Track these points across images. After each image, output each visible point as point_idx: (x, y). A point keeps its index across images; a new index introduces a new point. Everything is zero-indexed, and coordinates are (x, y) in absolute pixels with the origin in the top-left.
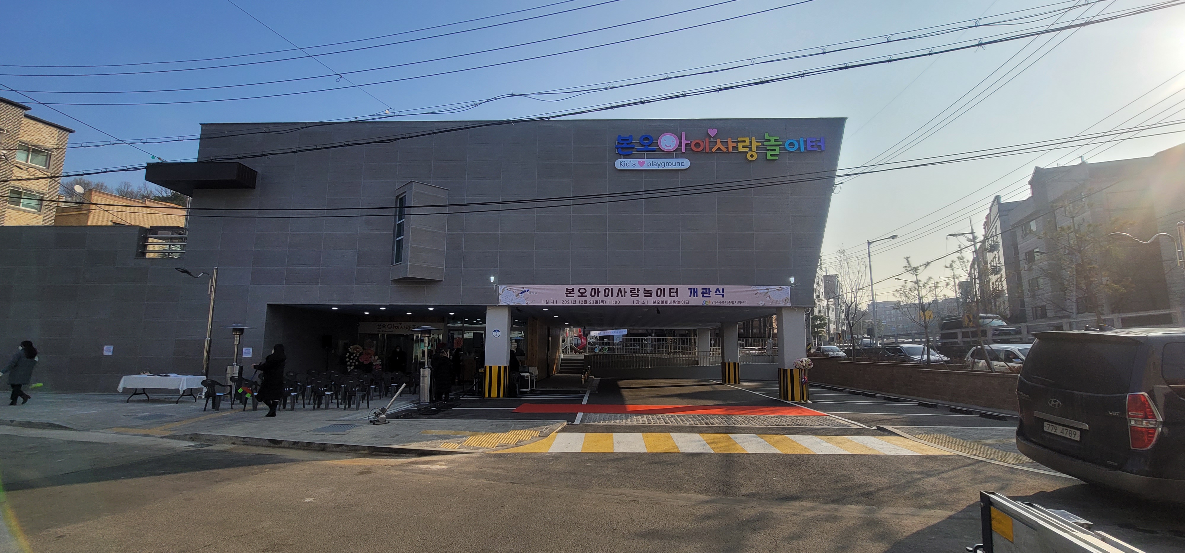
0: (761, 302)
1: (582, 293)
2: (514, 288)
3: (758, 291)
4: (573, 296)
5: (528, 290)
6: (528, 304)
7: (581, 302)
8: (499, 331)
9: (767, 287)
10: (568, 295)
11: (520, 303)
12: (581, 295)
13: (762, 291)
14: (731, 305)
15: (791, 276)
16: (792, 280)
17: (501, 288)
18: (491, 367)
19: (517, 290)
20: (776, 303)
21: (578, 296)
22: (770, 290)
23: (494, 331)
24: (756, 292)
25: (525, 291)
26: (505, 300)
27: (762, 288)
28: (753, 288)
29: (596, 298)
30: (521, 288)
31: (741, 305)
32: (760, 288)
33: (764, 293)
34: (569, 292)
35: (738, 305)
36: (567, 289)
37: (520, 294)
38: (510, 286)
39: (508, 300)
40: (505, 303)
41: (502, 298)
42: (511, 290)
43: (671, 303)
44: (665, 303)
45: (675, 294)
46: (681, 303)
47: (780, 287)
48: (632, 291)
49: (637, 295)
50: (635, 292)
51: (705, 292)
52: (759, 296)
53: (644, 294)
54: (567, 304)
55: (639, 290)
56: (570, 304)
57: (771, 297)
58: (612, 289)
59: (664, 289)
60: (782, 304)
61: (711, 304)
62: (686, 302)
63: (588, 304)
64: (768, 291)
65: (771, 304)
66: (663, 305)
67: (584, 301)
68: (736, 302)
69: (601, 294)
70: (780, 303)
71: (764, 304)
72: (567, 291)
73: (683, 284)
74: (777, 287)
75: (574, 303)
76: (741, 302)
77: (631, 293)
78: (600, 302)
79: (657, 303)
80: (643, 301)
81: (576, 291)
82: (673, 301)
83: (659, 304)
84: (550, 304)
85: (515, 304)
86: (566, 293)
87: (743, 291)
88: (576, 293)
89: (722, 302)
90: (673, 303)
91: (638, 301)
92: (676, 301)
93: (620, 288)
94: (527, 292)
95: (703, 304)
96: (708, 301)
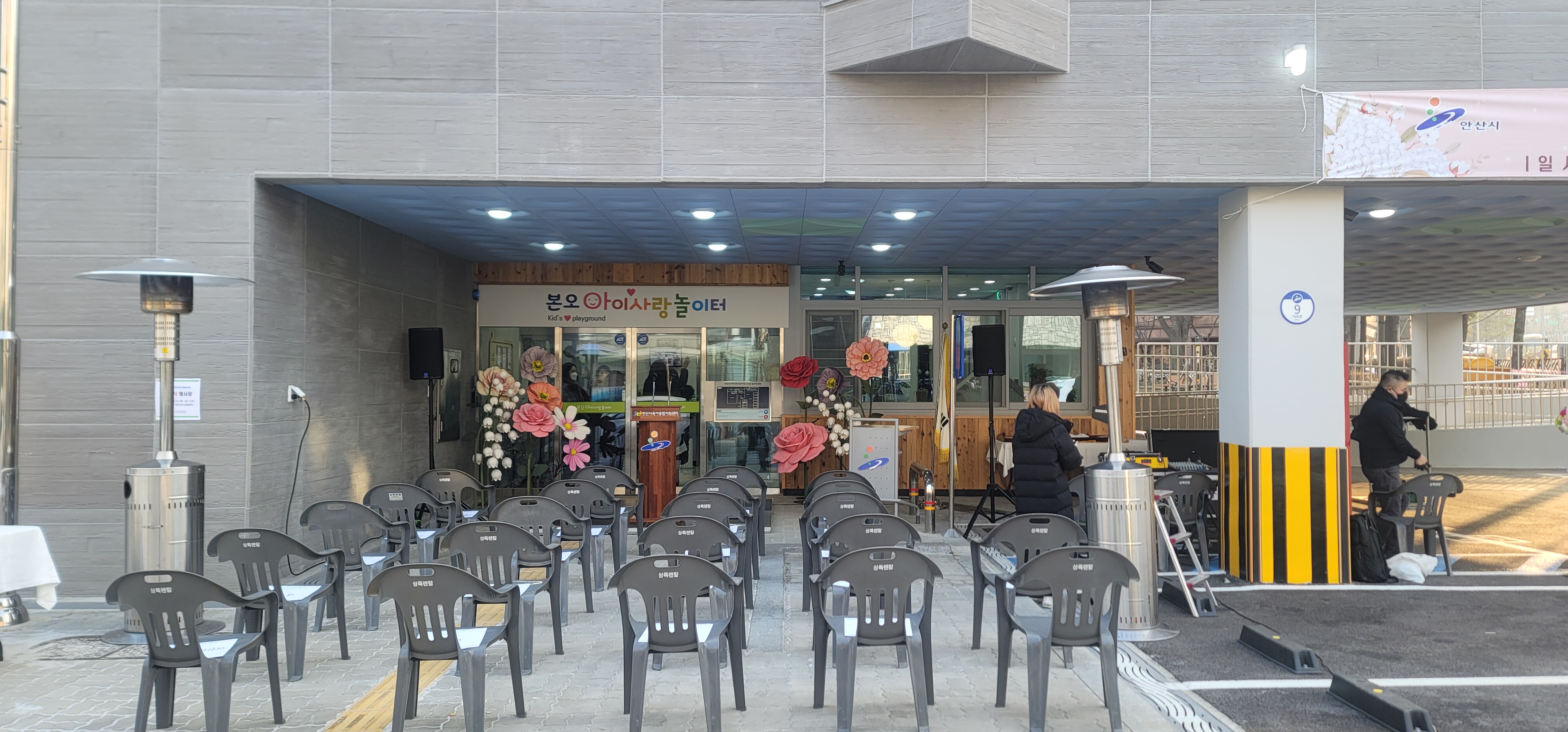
2: (1393, 103)
5: (1459, 113)
6: (1462, 174)
8: (1306, 296)
11: (1425, 168)
17: (1332, 102)
18: (1278, 455)
19: (1409, 111)
23: (1288, 296)
25: (1442, 117)
26: (1354, 158)
30: (1424, 101)
38: (1372, 93)
39: (1366, 160)
40: (1353, 168)
41: (1338, 150)
42: (1381, 112)
84: (1557, 173)
85: (1399, 174)
94: (1453, 119)
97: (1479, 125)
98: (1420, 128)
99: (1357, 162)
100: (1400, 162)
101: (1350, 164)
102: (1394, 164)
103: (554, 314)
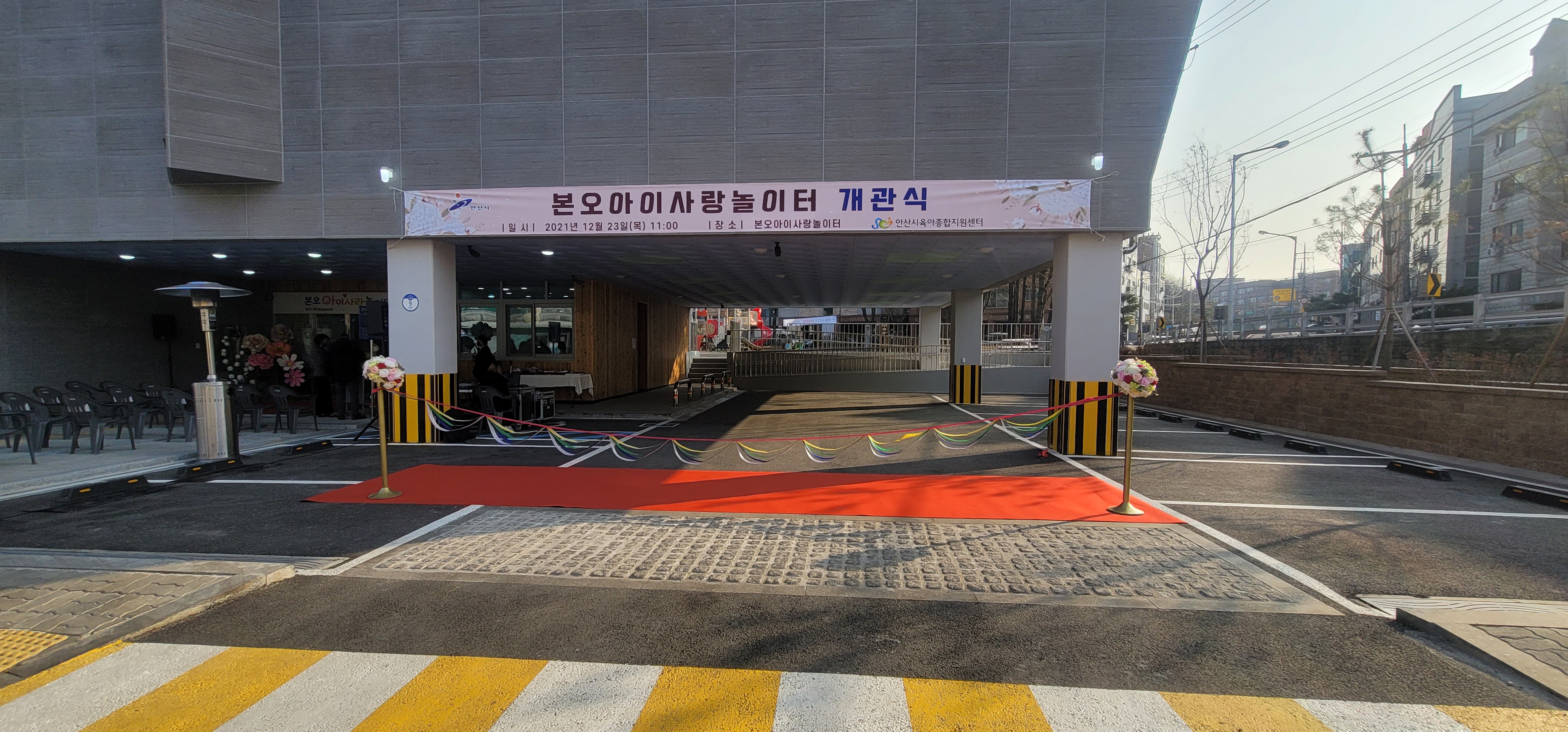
0: (1016, 220)
1: (592, 206)
2: (437, 197)
3: (1011, 194)
4: (571, 213)
5: (469, 201)
6: (471, 233)
7: (588, 227)
9: (1034, 183)
10: (560, 210)
11: (453, 231)
12: (587, 209)
13: (1020, 193)
14: (943, 228)
15: (1094, 153)
16: (1098, 162)
17: (409, 196)
19: (445, 200)
20: (1054, 222)
21: (583, 213)
22: (1040, 190)
24: (1005, 196)
25: (461, 204)
26: (419, 225)
27: (1021, 186)
28: (1000, 184)
29: (622, 217)
30: (451, 196)
31: (968, 228)
32: (1015, 186)
33: (1025, 199)
34: (562, 203)
35: (960, 228)
36: (556, 197)
37: (452, 209)
38: (428, 191)
39: (425, 226)
40: (419, 230)
41: (412, 221)
42: (432, 201)
43: (798, 225)
44: (782, 226)
45: (808, 204)
46: (822, 224)
47: (1067, 183)
48: (707, 197)
49: (717, 209)
50: (714, 202)
51: (880, 197)
52: (1012, 204)
53: (734, 204)
54: (557, 232)
55: (724, 196)
56: (564, 232)
57: (1041, 207)
58: (659, 194)
59: (782, 192)
60: (1069, 224)
61: (894, 228)
62: (834, 223)
63: (605, 231)
64: (1036, 192)
65: (1041, 226)
66: (778, 230)
67: (594, 224)
68: (956, 221)
69: (635, 206)
70: (1064, 224)
71: (1024, 226)
72: (556, 201)
73: (828, 179)
74: (1060, 183)
75: (573, 229)
76: (968, 221)
77: (703, 202)
78: (633, 225)
79: (764, 225)
80: (732, 223)
81: (577, 200)
82: (802, 222)
83: (768, 227)
84: (518, 232)
85: (441, 234)
86: (553, 206)
87: (974, 194)
88: (578, 206)
89: (920, 221)
90: (802, 225)
91: (720, 223)
92: (810, 222)
93: (678, 190)
94: (467, 205)
95: (875, 226)
96: (888, 221)
97: (481, 207)
99: (421, 228)
100: (441, 227)
101: (418, 229)
102: (439, 228)
103: (309, 307)
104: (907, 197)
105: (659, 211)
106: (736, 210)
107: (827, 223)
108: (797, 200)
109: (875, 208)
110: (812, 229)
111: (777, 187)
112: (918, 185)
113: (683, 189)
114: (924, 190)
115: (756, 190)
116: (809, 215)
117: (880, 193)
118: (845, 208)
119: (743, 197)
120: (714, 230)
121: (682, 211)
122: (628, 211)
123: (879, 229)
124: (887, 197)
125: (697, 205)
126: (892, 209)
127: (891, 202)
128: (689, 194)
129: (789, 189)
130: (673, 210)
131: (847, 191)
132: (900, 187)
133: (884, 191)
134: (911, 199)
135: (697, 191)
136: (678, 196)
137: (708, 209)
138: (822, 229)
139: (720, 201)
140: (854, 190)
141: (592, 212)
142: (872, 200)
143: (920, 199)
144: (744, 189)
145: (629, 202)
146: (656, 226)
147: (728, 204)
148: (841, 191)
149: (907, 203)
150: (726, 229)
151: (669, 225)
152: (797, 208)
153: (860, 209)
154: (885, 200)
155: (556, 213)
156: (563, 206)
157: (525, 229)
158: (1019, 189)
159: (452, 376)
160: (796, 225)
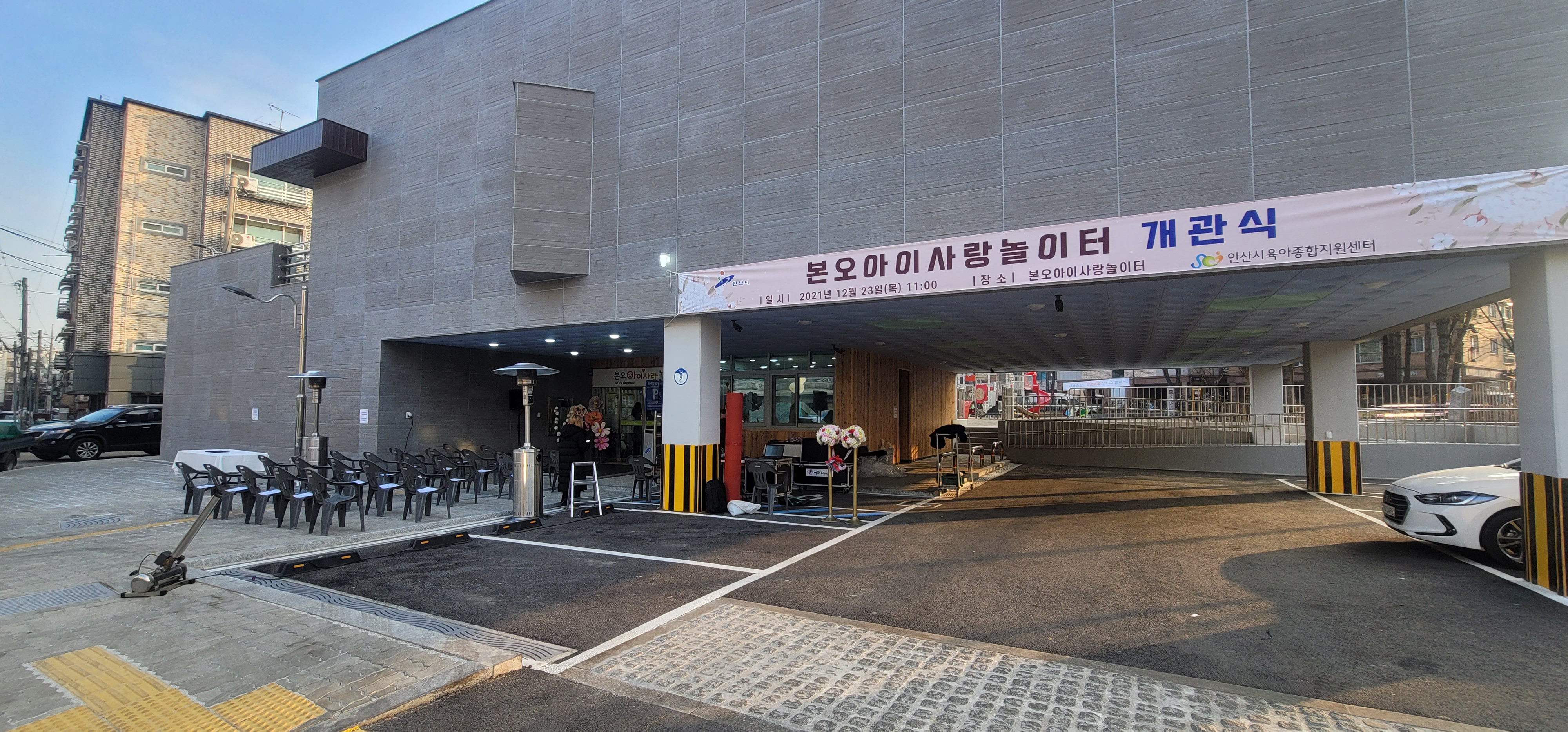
0: (1439, 237)
1: (845, 271)
2: (705, 276)
3: (1425, 201)
4: (825, 281)
5: (731, 277)
6: (732, 308)
7: (842, 293)
8: (684, 371)
9: (1468, 181)
10: (814, 278)
11: (717, 306)
12: (841, 275)
13: (1441, 198)
14: (1305, 259)
17: (682, 277)
18: (672, 447)
19: (712, 279)
20: (1514, 234)
21: (836, 279)
22: (1480, 190)
24: (1414, 204)
25: (725, 280)
26: (690, 304)
27: (1444, 188)
28: (1403, 190)
29: (877, 280)
30: (716, 274)
31: (1349, 255)
32: (1432, 190)
33: (1454, 205)
34: (816, 271)
35: (1334, 257)
36: (810, 265)
37: (717, 286)
38: (698, 271)
39: (694, 304)
40: (689, 309)
41: (683, 300)
42: (701, 280)
43: (1086, 271)
44: (1065, 274)
45: (1099, 246)
46: (1118, 269)
47: (1536, 174)
48: (971, 250)
49: (982, 262)
50: (979, 254)
51: (1202, 227)
52: (1429, 215)
53: (1004, 255)
54: (811, 301)
55: (990, 247)
56: (818, 301)
57: (1485, 213)
58: (916, 252)
59: (1064, 235)
60: (1546, 234)
61: (1225, 265)
62: (1135, 266)
63: (859, 297)
64: (1471, 194)
65: (1487, 241)
66: (1060, 279)
67: (848, 290)
68: (1327, 248)
69: (891, 268)
70: (1535, 234)
71: (1454, 244)
72: (810, 269)
73: (1124, 213)
74: (1522, 175)
75: (827, 296)
76: (1347, 245)
77: (966, 256)
78: (888, 287)
79: (1040, 275)
80: (1001, 276)
81: (831, 268)
82: (1091, 268)
83: (1046, 278)
84: (775, 304)
85: (708, 310)
86: (808, 275)
87: (1357, 208)
88: (832, 272)
89: (1266, 253)
90: (1092, 272)
91: (986, 278)
92: (1102, 267)
93: (937, 246)
94: (730, 281)
95: (1196, 264)
96: (1215, 256)
97: (741, 282)
98: (716, 287)
99: (691, 306)
100: (708, 304)
101: (688, 307)
102: (705, 305)
103: (617, 381)
104: (1244, 223)
105: (916, 270)
106: (1005, 261)
107: (1125, 266)
108: (1083, 242)
109: (1195, 242)
110: (1105, 275)
111: (1056, 230)
112: (1261, 207)
113: (943, 244)
114: (1271, 213)
115: (1031, 237)
116: (1102, 259)
117: (1202, 223)
118: (1150, 245)
119: (1014, 246)
120: (979, 286)
121: (942, 268)
122: (882, 274)
123: (1203, 268)
124: (1213, 226)
125: (960, 260)
126: (1221, 241)
127: (1219, 231)
128: (949, 249)
129: (1073, 230)
130: (931, 268)
131: (1153, 225)
132: (1233, 213)
133: (1208, 220)
134: (1251, 224)
135: (958, 245)
136: (937, 252)
137: (972, 263)
138: (1119, 274)
139: (986, 253)
140: (1163, 223)
141: (846, 277)
142: (1190, 233)
143: (1265, 223)
144: (1014, 237)
145: (884, 263)
146: (913, 286)
147: (995, 255)
148: (1144, 225)
149: (1244, 231)
150: (994, 284)
151: (927, 284)
152: (1083, 252)
153: (1173, 244)
154: (1210, 231)
155: (811, 282)
156: (817, 274)
157: (781, 300)
158: (1438, 193)
159: (715, 446)
160: (1083, 272)
